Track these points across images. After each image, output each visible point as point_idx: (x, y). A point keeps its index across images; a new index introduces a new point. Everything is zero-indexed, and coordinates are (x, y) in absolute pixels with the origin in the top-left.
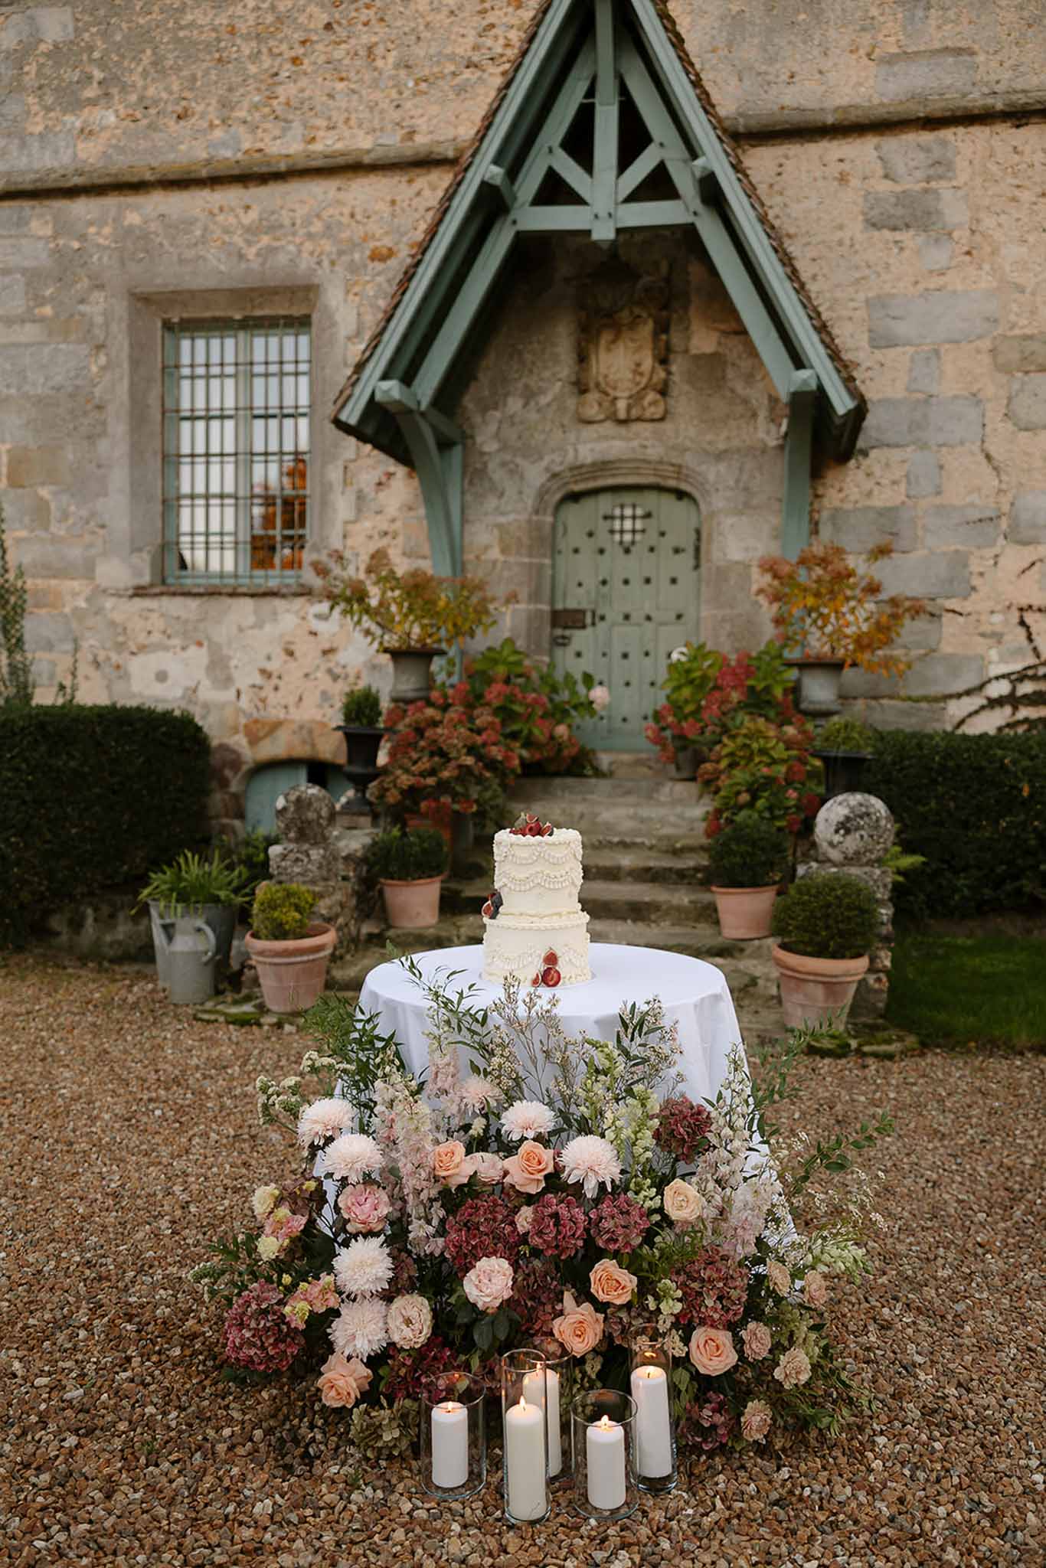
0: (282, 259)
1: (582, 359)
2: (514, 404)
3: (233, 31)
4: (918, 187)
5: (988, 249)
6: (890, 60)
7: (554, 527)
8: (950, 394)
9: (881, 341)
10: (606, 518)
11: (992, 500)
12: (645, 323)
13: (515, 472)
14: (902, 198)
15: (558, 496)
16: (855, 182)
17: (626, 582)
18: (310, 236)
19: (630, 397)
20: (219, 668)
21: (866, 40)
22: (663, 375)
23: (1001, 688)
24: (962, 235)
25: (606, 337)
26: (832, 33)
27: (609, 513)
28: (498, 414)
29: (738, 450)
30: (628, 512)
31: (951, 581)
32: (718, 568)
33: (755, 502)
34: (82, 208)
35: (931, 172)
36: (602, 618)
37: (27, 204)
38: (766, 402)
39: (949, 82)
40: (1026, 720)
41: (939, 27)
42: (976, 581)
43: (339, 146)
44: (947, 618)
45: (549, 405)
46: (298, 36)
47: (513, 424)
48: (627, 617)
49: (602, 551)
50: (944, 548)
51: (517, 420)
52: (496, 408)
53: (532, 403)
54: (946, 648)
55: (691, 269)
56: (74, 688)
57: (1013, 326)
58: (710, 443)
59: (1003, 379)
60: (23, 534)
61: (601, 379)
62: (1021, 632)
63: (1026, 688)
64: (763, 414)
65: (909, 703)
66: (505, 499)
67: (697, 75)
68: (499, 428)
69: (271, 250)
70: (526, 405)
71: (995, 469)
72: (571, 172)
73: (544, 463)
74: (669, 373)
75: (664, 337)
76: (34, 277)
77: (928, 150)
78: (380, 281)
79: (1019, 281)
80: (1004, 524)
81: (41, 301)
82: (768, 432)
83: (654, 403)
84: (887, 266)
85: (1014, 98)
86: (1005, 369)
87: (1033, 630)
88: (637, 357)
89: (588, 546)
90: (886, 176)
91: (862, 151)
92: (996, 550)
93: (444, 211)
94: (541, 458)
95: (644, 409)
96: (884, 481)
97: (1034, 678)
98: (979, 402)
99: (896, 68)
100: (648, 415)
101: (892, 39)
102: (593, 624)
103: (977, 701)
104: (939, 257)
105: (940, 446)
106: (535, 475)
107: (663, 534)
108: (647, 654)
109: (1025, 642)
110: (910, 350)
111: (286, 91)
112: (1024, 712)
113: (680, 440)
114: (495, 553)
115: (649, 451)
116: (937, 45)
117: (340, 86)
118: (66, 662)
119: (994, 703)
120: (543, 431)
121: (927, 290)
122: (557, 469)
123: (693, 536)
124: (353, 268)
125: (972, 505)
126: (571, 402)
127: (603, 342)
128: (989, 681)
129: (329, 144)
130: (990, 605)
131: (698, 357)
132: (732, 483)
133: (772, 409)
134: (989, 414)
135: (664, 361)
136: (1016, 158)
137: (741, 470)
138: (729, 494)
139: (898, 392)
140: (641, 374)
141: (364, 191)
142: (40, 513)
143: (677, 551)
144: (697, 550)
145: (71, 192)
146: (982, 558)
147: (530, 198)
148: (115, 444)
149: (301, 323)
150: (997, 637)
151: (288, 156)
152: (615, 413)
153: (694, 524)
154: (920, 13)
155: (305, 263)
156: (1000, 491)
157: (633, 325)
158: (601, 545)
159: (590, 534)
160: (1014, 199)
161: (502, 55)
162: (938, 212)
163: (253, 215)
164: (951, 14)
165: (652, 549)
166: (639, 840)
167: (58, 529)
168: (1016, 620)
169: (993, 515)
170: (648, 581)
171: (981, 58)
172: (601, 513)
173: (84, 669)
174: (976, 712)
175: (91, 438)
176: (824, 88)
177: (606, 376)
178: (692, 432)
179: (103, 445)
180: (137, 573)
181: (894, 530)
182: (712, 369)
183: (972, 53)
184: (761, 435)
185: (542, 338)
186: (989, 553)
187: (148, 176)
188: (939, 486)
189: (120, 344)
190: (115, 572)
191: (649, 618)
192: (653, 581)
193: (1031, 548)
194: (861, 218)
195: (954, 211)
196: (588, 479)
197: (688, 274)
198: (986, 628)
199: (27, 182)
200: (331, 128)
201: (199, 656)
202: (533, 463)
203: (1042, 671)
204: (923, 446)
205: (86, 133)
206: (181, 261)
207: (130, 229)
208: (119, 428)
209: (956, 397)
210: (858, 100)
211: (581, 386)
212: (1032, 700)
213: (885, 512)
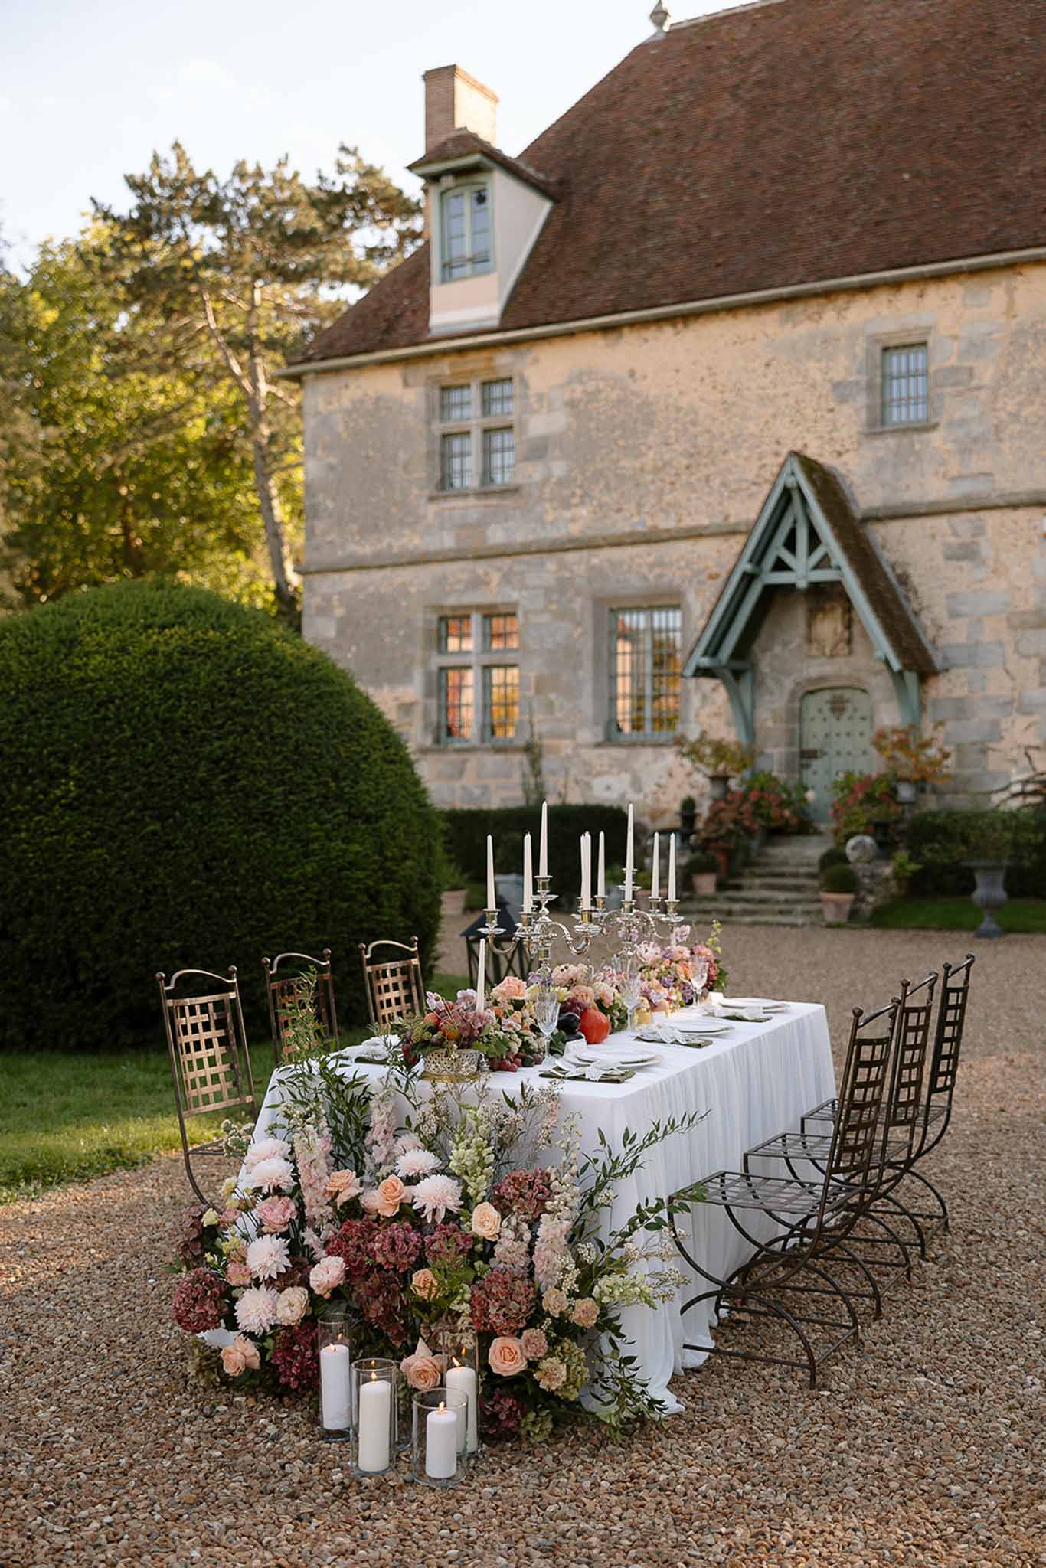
0: (665, 580)
2: (778, 649)
3: (642, 469)
4: (969, 540)
5: (1003, 570)
6: (953, 479)
7: (801, 710)
8: (987, 641)
9: (954, 615)
10: (827, 703)
11: (1010, 693)
13: (778, 682)
14: (962, 546)
15: (801, 693)
16: (938, 538)
17: (838, 735)
18: (679, 568)
19: (832, 645)
20: (637, 784)
21: (942, 470)
22: (848, 634)
23: (1017, 788)
24: (991, 563)
25: (820, 616)
26: (926, 467)
27: (828, 700)
28: (769, 654)
31: (992, 734)
34: (570, 557)
35: (974, 532)
36: (826, 754)
37: (545, 556)
39: (981, 489)
41: (976, 463)
42: (1003, 734)
43: (693, 524)
44: (990, 753)
45: (794, 649)
46: (673, 471)
47: (777, 659)
48: (838, 753)
49: (826, 719)
50: (988, 718)
51: (779, 656)
52: (769, 651)
53: (786, 648)
54: (991, 767)
56: (566, 795)
57: (1017, 607)
58: (873, 666)
59: (1014, 633)
60: (541, 717)
61: (818, 636)
62: (1026, 759)
63: (1030, 787)
65: (972, 796)
66: (774, 696)
68: (771, 661)
69: (661, 576)
70: (783, 649)
71: (1013, 679)
72: (787, 557)
73: (794, 677)
74: (851, 634)
75: (847, 615)
76: (548, 591)
77: (972, 522)
78: (711, 589)
79: (1019, 585)
80: (1015, 705)
81: (551, 602)
83: (845, 647)
84: (955, 578)
86: (1013, 627)
87: (1032, 758)
88: (835, 625)
89: (818, 717)
90: (954, 535)
91: (942, 523)
92: (1013, 718)
93: (722, 594)
94: (792, 675)
95: (840, 651)
96: (959, 684)
97: (1033, 782)
98: (1002, 644)
99: (956, 483)
100: (842, 653)
101: (954, 469)
102: (822, 757)
104: (980, 573)
105: (983, 666)
106: (789, 684)
107: (856, 710)
109: (1029, 764)
110: (967, 620)
111: (668, 498)
112: (1031, 800)
113: (858, 665)
114: (770, 724)
115: (843, 670)
116: (976, 471)
117: (694, 496)
118: (562, 781)
119: (1015, 795)
120: (792, 662)
121: (975, 590)
122: (800, 680)
123: (870, 711)
124: (699, 583)
125: (1000, 696)
126: (805, 647)
127: (818, 619)
128: (1012, 784)
129: (689, 522)
130: (1010, 746)
132: (884, 686)
134: (1007, 650)
135: (848, 628)
136: (1014, 526)
139: (962, 639)
140: (838, 634)
141: (706, 547)
142: (550, 707)
143: (863, 718)
144: (872, 718)
145: (567, 550)
146: (1006, 722)
147: (769, 571)
148: (586, 673)
149: (676, 607)
150: (1014, 762)
151: (667, 531)
152: (825, 653)
153: (869, 705)
154: (967, 456)
155: (677, 581)
156: (1014, 689)
157: (833, 609)
158: (825, 716)
159: (820, 711)
160: (1015, 545)
162: (979, 552)
163: (651, 559)
164: (982, 456)
165: (851, 718)
167: (559, 714)
168: (1024, 753)
169: (1010, 700)
170: (849, 734)
171: (997, 478)
172: (824, 700)
173: (571, 784)
174: (1007, 800)
175: (577, 667)
176: (923, 492)
177: (821, 636)
178: (864, 661)
179: (581, 673)
180: (596, 736)
181: (965, 708)
183: (993, 475)
186: (1009, 719)
187: (602, 542)
188: (984, 687)
189: (589, 622)
190: (586, 735)
191: (849, 753)
192: (852, 734)
193: (1029, 717)
194: (942, 555)
195: (986, 551)
196: (815, 684)
198: (1011, 757)
199: (545, 547)
200: (690, 514)
201: (626, 777)
202: (788, 678)
203: (1037, 779)
204: (976, 667)
205: (573, 520)
206: (618, 581)
207: (593, 567)
208: (588, 665)
209: (990, 642)
210: (939, 498)
211: (809, 640)
212: (1034, 793)
213: (960, 700)
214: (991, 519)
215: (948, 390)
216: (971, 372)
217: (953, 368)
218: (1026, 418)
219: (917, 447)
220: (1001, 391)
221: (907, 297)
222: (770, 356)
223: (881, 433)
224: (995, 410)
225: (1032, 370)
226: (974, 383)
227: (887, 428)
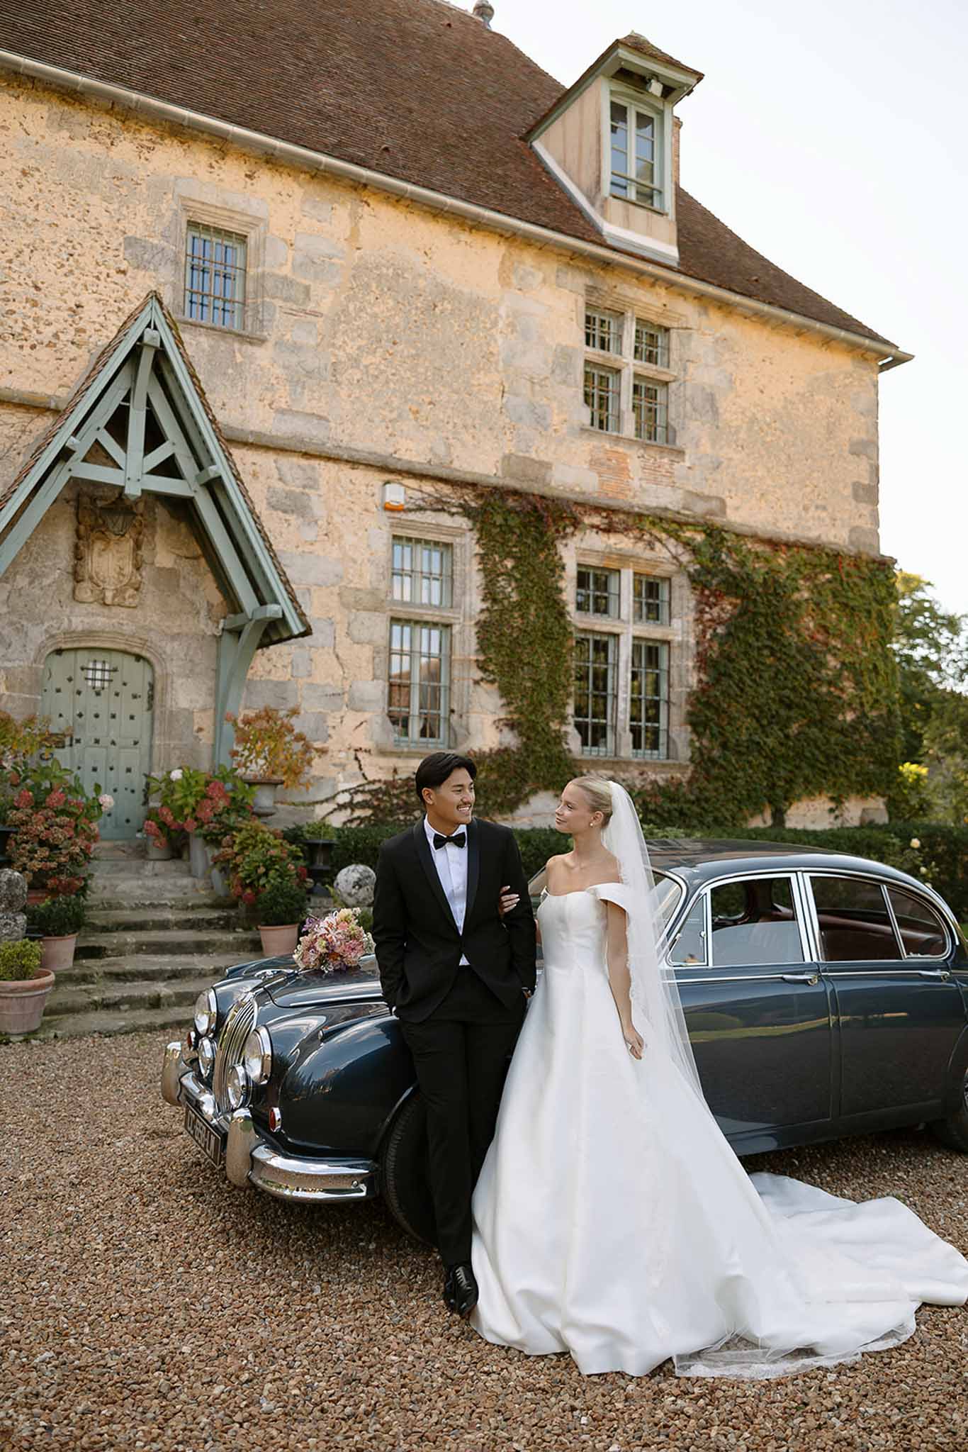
1: (78, 556)
2: (23, 581)
4: (298, 490)
5: (336, 535)
6: (282, 412)
7: (45, 674)
8: (317, 616)
10: (82, 669)
11: (340, 683)
12: (128, 541)
13: (20, 630)
14: (289, 495)
15: (50, 650)
16: (262, 478)
17: (97, 716)
19: (116, 590)
21: (269, 395)
22: (139, 578)
23: (344, 798)
24: (323, 524)
25: (99, 545)
26: (248, 386)
27: (85, 666)
28: (8, 587)
29: (187, 635)
30: (99, 666)
31: (317, 730)
32: (171, 712)
33: (197, 670)
35: (305, 482)
36: (78, 741)
38: (205, 605)
39: (315, 433)
40: (359, 818)
41: (309, 400)
42: (331, 731)
45: (49, 585)
47: (20, 595)
48: (97, 741)
49: (79, 693)
50: (313, 710)
51: (22, 592)
52: (7, 583)
53: (37, 583)
54: (314, 772)
55: (156, 510)
57: (351, 581)
58: (168, 627)
59: (347, 612)
61: (94, 575)
62: (355, 764)
63: (359, 798)
64: (203, 613)
65: (292, 807)
66: (10, 650)
67: (213, 416)
68: (8, 597)
70: (31, 583)
71: (341, 664)
72: (111, 446)
73: (46, 624)
74: (142, 577)
75: (139, 552)
77: (304, 470)
79: (354, 557)
80: (346, 697)
82: (207, 625)
83: (132, 596)
84: (281, 534)
85: (354, 453)
86: (346, 606)
87: (362, 763)
88: (120, 563)
89: (67, 688)
90: (280, 479)
91: (266, 461)
92: (342, 714)
94: (43, 623)
95: (124, 599)
96: (278, 665)
97: (363, 792)
98: (332, 623)
99: (286, 417)
100: (127, 603)
101: (283, 400)
102: (71, 745)
103: (332, 806)
104: (310, 534)
105: (311, 647)
106: (37, 634)
107: (125, 684)
108: (111, 769)
109: (358, 770)
112: (358, 813)
113: (147, 623)
114: (2, 689)
115: (125, 628)
116: (308, 410)
119: (341, 807)
120: (45, 604)
121: (303, 552)
122: (54, 632)
123: (148, 688)
125: (328, 685)
126: (68, 587)
127: (96, 549)
128: (338, 793)
130: (339, 747)
131: (160, 569)
132: (182, 655)
133: (209, 611)
134: (338, 632)
135: (138, 569)
136: (351, 486)
137: (188, 648)
138: (181, 663)
140: (123, 575)
143: (135, 697)
144: (151, 697)
146: (334, 718)
147: (82, 457)
150: (343, 766)
152: (103, 599)
153: (148, 678)
154: (299, 390)
156: (344, 678)
158: (78, 687)
159: (70, 680)
160: (350, 509)
161: (20, 334)
162: (311, 509)
164: (316, 395)
165: (117, 694)
166: (163, 902)
168: (353, 757)
169: (340, 691)
170: (113, 716)
171: (332, 425)
172: (80, 664)
174: (332, 812)
176: (243, 417)
177: (97, 574)
178: (156, 618)
181: (284, 696)
182: (169, 578)
183: (328, 421)
184: (202, 626)
185: (46, 537)
186: (338, 715)
188: (309, 671)
191: (113, 743)
192: (117, 716)
193: (359, 714)
194: (265, 501)
195: (318, 508)
196: (74, 641)
197: (155, 513)
198: (337, 761)
202: (37, 624)
203: (367, 788)
204: (301, 646)
209: (319, 619)
210: (263, 431)
211: (76, 577)
212: (362, 805)
213: (278, 684)
214: (326, 471)
215: (278, 303)
216: (307, 290)
217: (285, 278)
218: (366, 367)
219: (239, 359)
220: (342, 327)
221: (232, 171)
222: (32, 163)
223: (196, 326)
224: (333, 345)
225: (375, 316)
226: (311, 306)
227: (203, 323)
